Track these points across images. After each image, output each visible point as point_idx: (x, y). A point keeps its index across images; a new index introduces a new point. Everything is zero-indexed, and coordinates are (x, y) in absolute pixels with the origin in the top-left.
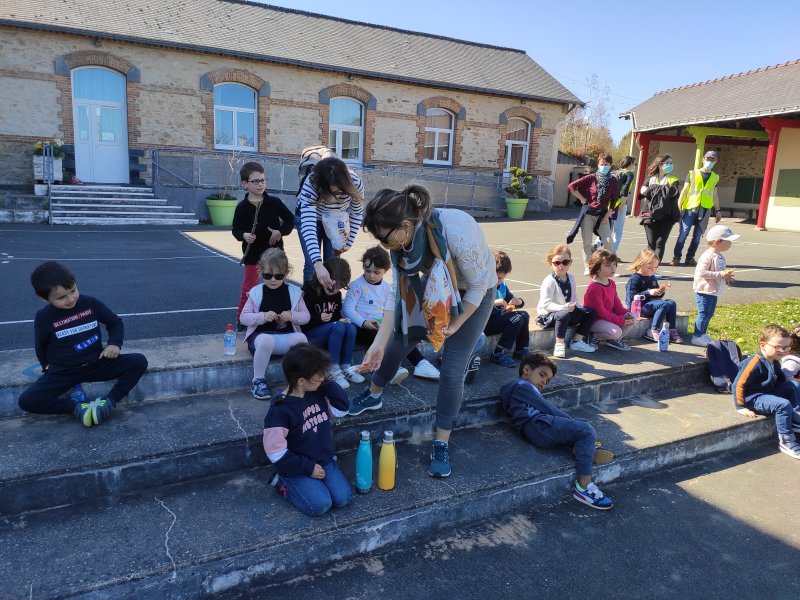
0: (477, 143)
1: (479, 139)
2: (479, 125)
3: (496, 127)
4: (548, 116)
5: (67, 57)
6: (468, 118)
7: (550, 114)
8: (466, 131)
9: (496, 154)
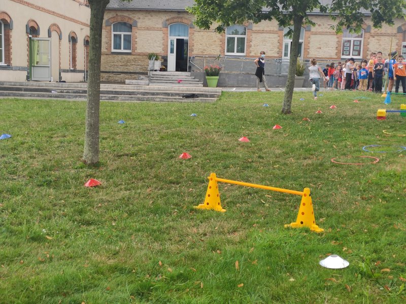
2: (381, 35)
3: (394, 35)
5: (167, 20)
6: (373, 31)
8: (371, 38)
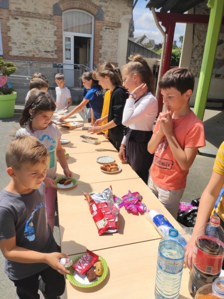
0: (29, 33)
1: (30, 29)
2: (28, 15)
3: (50, 18)
4: (111, 10)
6: (12, 7)
7: (113, 7)
8: (12, 21)
9: (52, 45)
